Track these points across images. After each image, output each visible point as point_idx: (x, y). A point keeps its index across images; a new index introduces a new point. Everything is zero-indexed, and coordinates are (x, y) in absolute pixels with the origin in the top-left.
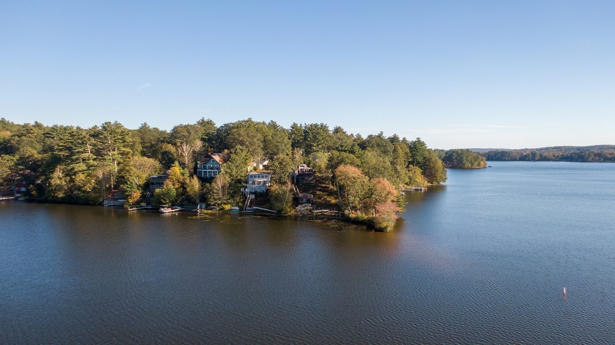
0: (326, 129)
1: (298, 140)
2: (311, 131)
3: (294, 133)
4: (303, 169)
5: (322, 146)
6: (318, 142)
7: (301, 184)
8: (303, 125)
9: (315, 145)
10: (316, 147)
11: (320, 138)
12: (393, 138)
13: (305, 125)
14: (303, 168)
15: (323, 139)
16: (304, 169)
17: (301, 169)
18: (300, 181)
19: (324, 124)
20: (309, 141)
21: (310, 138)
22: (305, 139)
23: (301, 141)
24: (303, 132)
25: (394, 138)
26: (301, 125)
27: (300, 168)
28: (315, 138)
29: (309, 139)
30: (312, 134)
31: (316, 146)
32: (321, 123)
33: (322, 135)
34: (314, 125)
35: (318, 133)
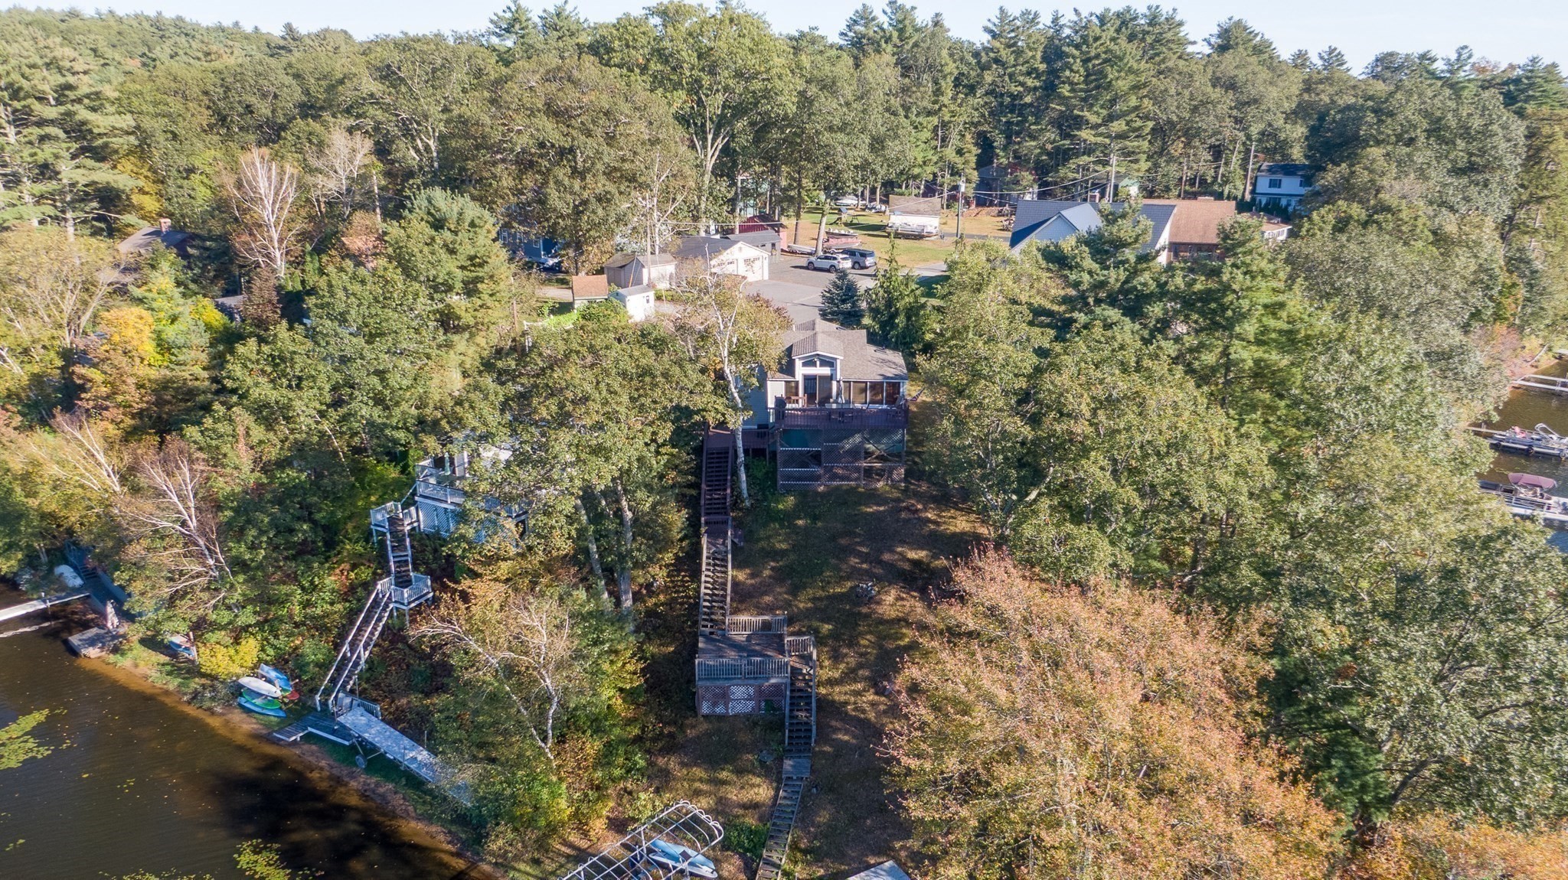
0: (1169, 35)
1: (1013, 97)
2: (1077, 47)
3: (997, 61)
4: (823, 378)
5: (1127, 124)
6: (1113, 102)
7: (791, 500)
8: (1067, 18)
9: (1094, 119)
10: (1096, 127)
11: (1122, 85)
12: (1517, 81)
13: (1075, 18)
14: (826, 371)
15: (1136, 88)
16: (831, 378)
17: (809, 380)
18: (789, 477)
19: (1164, 12)
20: (1065, 98)
21: (1071, 84)
22: (1050, 89)
23: (1028, 99)
24: (1039, 55)
25: (1528, 78)
26: (1055, 20)
27: (801, 371)
28: (1097, 81)
29: (1065, 90)
30: (1085, 61)
31: (1100, 125)
32: (1149, 8)
33: (1131, 71)
34: (1118, 15)
35: (1114, 59)
